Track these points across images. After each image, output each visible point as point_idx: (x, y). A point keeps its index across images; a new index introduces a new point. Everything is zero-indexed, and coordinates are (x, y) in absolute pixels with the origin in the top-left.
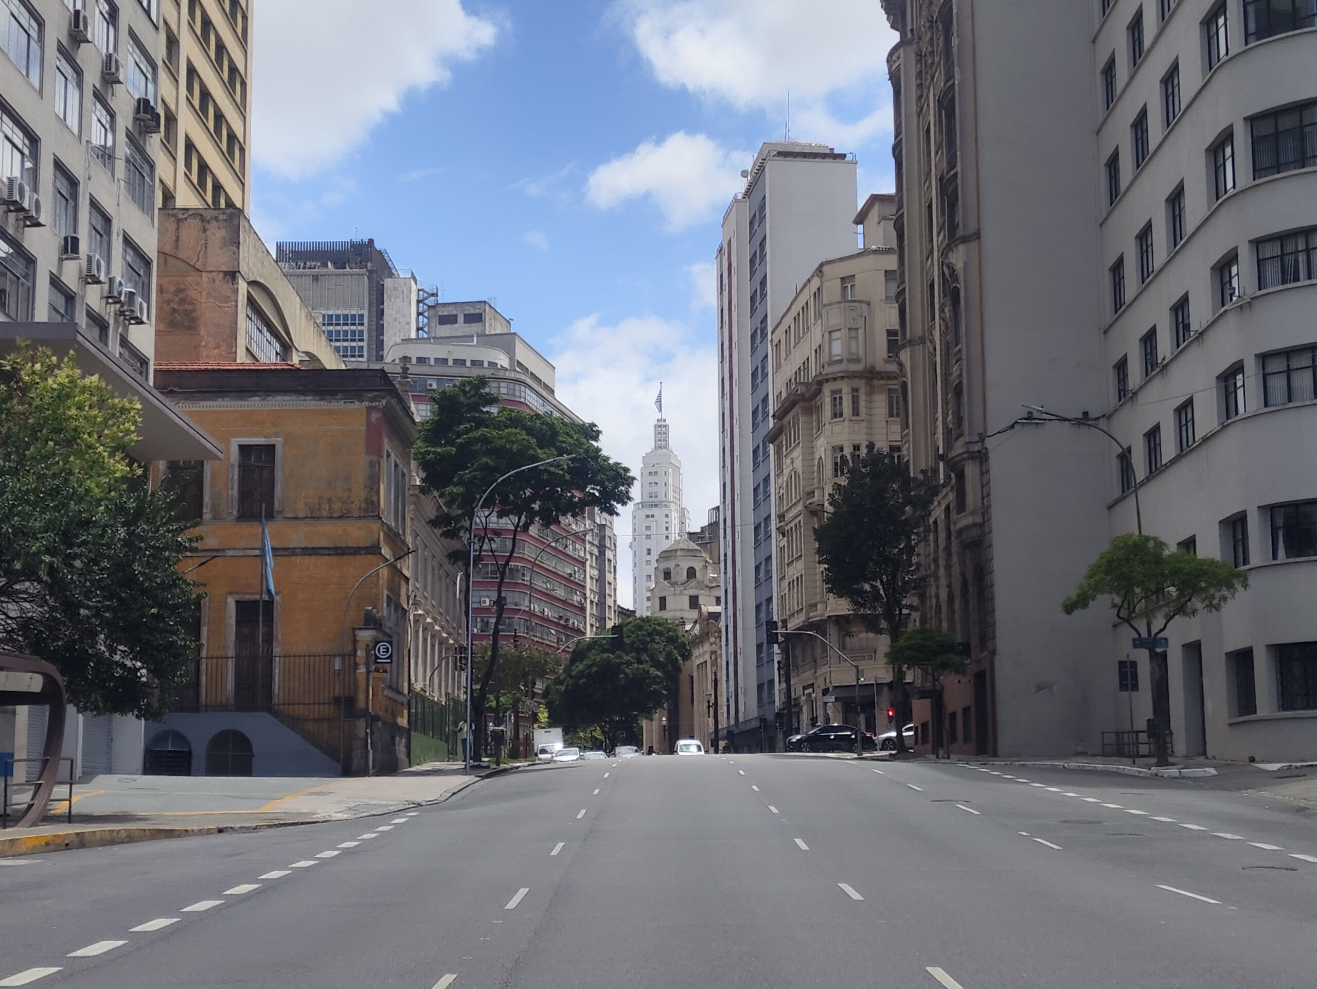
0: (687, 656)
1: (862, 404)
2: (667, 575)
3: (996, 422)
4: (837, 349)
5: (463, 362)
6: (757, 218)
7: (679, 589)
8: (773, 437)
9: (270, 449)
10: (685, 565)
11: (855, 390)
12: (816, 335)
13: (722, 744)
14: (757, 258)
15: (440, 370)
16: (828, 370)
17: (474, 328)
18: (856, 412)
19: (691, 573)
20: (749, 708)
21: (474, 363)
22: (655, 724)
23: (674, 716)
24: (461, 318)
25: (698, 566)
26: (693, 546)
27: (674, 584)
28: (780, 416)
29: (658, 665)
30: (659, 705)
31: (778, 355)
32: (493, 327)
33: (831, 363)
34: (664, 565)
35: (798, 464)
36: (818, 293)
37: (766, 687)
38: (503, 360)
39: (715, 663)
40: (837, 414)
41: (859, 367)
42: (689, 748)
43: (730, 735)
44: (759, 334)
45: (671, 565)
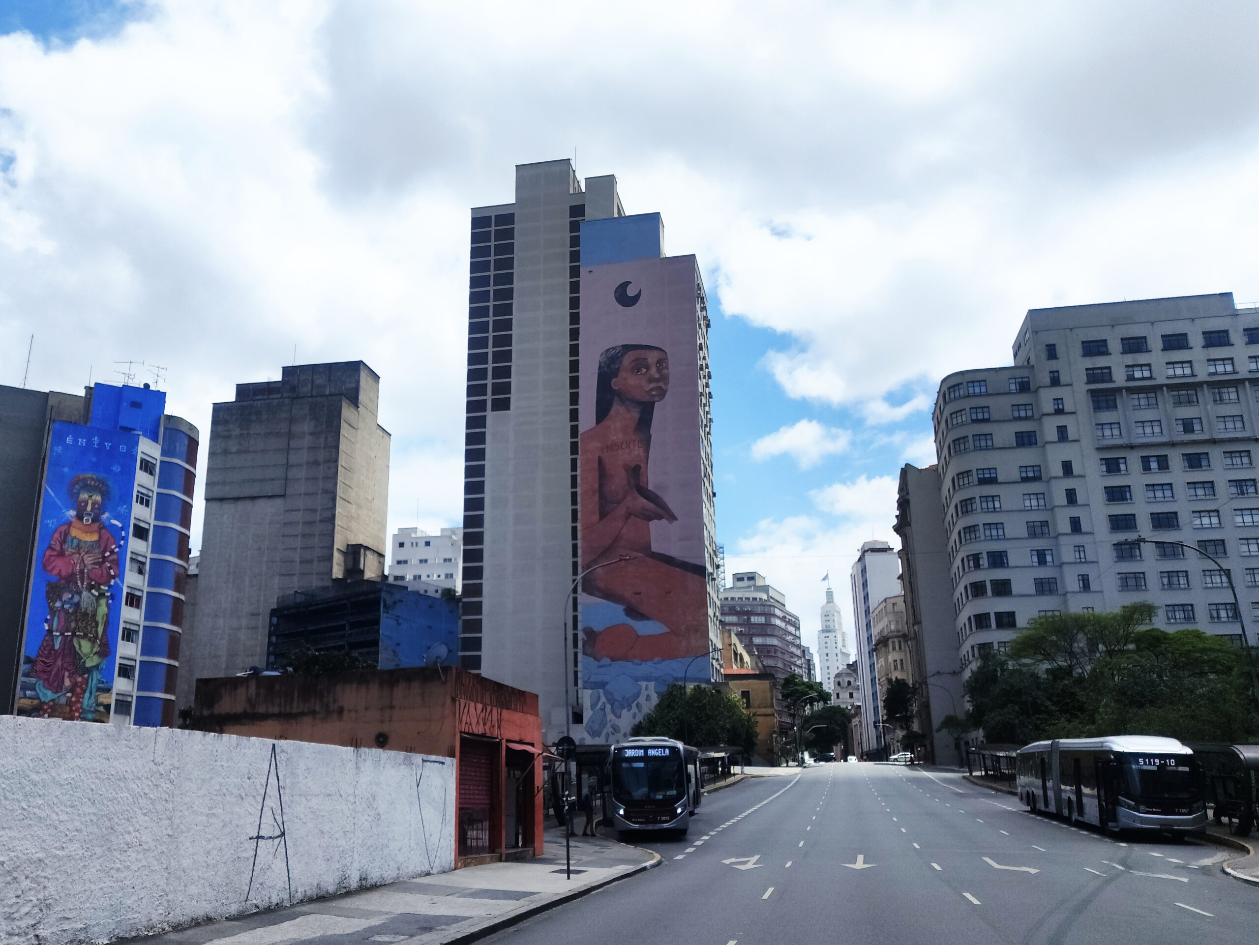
0: (850, 722)
1: (902, 646)
2: (839, 684)
3: (929, 674)
4: (893, 627)
5: (749, 599)
6: (864, 571)
7: (844, 690)
8: (875, 650)
9: (748, 692)
10: (847, 680)
11: (900, 642)
12: (885, 621)
13: (865, 757)
14: (865, 585)
15: (740, 602)
16: (890, 634)
17: (751, 583)
18: (900, 648)
19: (849, 683)
20: (874, 744)
21: (753, 599)
22: (839, 747)
23: (846, 746)
24: (746, 579)
25: (852, 680)
26: (849, 671)
27: (842, 688)
28: (876, 645)
29: (838, 725)
30: (839, 741)
31: (874, 621)
32: (759, 583)
33: (891, 632)
34: (837, 680)
35: (883, 663)
36: (885, 607)
37: (878, 738)
38: (765, 597)
39: (861, 725)
40: (894, 649)
41: (901, 634)
42: (852, 759)
43: (867, 754)
44: (867, 612)
45: (841, 680)
